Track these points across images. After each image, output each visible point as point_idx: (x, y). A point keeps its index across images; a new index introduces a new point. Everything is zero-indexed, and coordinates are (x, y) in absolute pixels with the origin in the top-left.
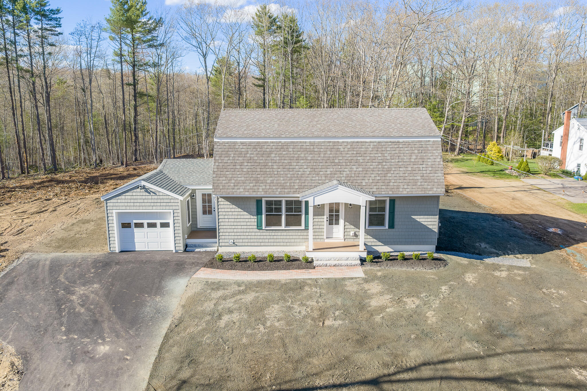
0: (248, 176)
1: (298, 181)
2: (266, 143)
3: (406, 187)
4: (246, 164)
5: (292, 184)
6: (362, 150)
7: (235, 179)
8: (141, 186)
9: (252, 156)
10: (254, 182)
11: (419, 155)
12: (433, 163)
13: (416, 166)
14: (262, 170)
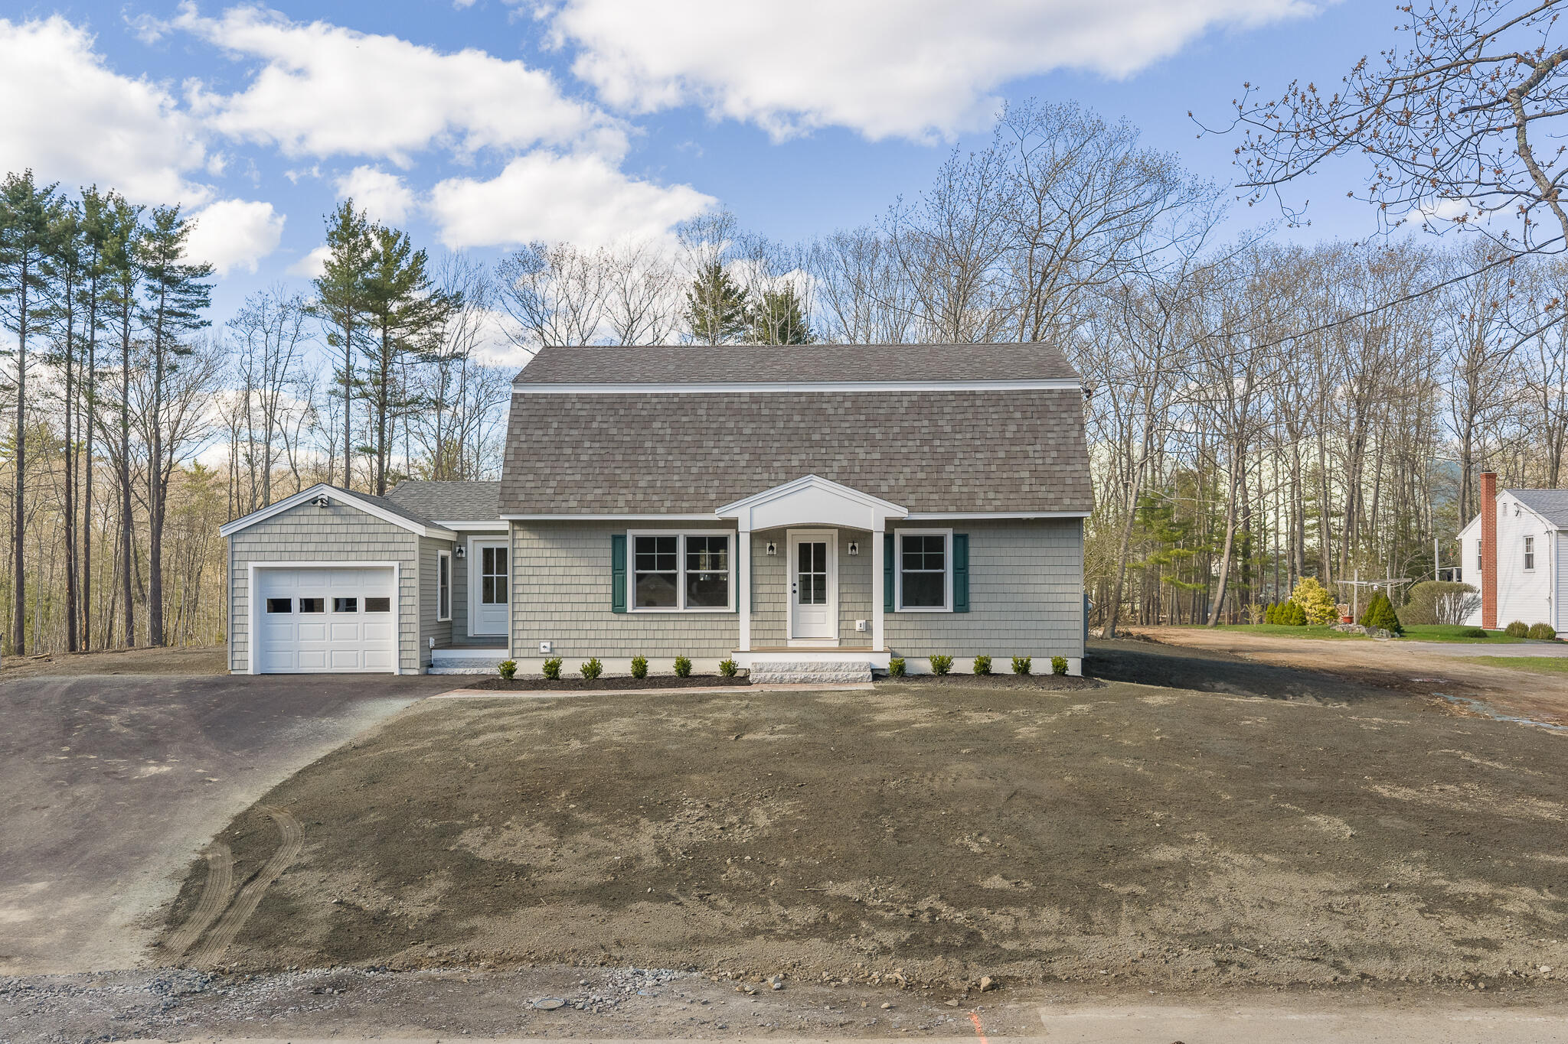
0: (591, 470)
1: (716, 483)
2: (640, 396)
3: (991, 495)
4: (587, 444)
5: (703, 490)
6: (881, 411)
7: (558, 478)
8: (322, 500)
9: (605, 426)
10: (605, 484)
11: (1026, 422)
12: (1061, 441)
13: (1018, 448)
14: (627, 458)
